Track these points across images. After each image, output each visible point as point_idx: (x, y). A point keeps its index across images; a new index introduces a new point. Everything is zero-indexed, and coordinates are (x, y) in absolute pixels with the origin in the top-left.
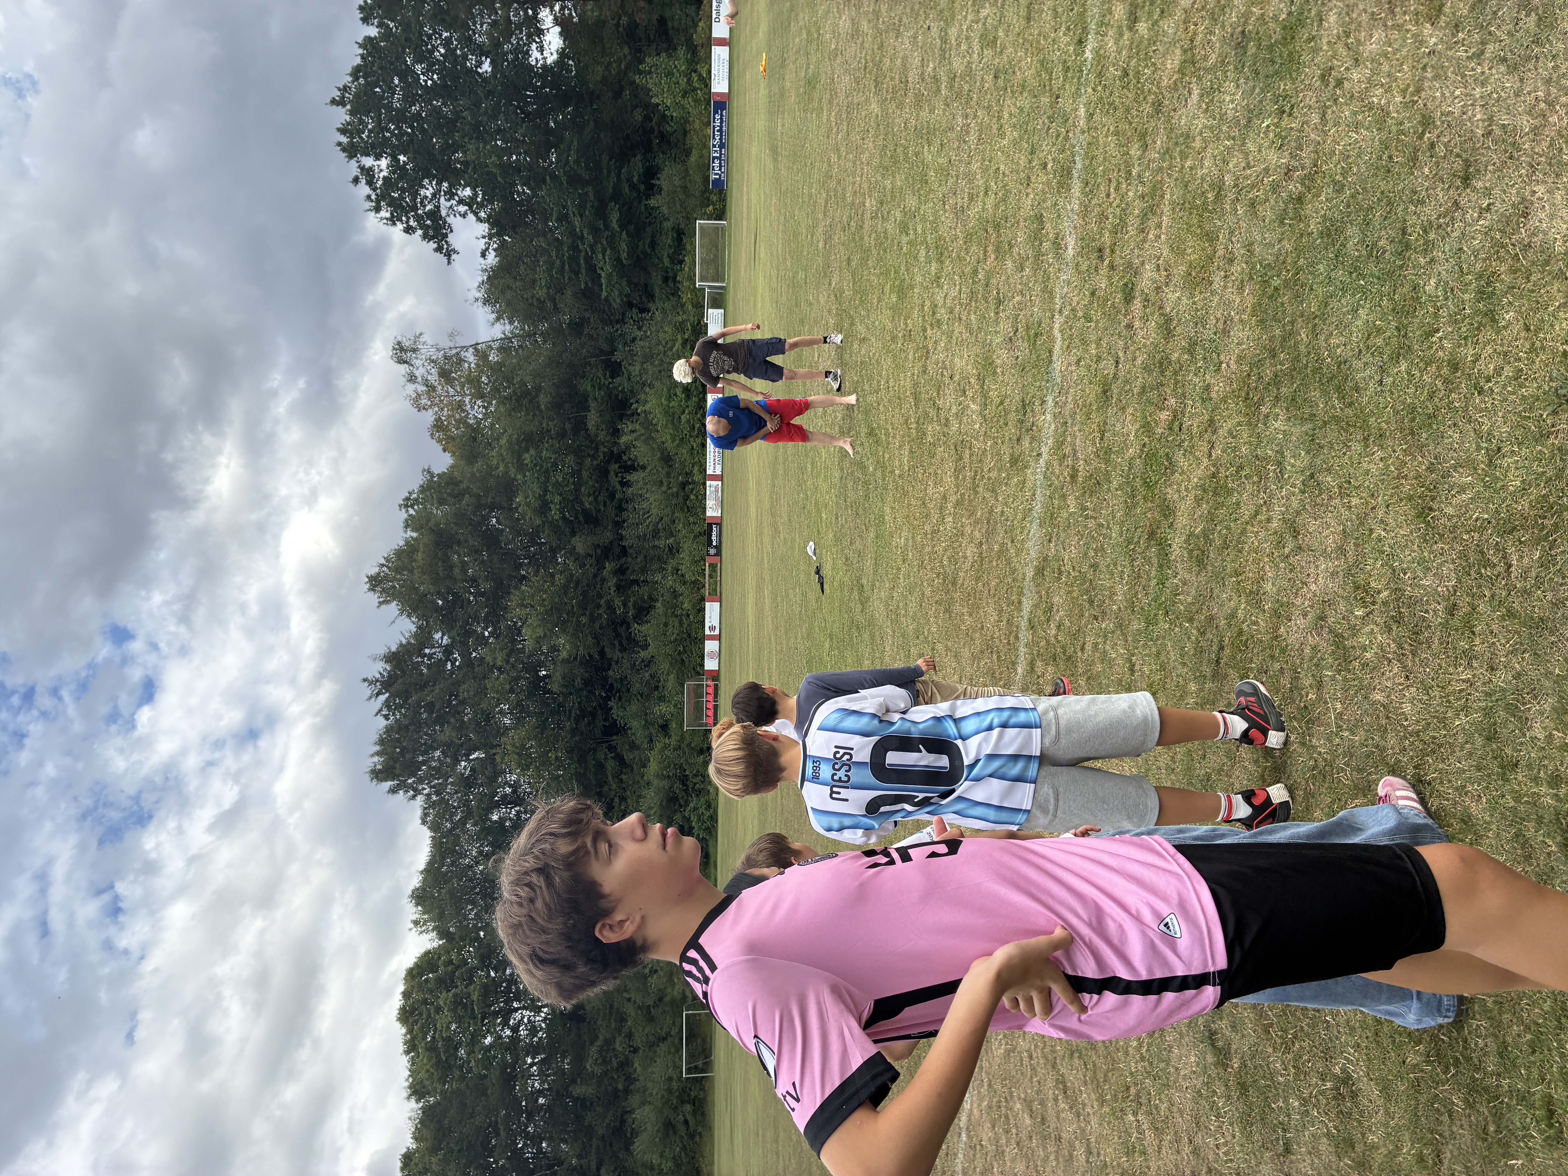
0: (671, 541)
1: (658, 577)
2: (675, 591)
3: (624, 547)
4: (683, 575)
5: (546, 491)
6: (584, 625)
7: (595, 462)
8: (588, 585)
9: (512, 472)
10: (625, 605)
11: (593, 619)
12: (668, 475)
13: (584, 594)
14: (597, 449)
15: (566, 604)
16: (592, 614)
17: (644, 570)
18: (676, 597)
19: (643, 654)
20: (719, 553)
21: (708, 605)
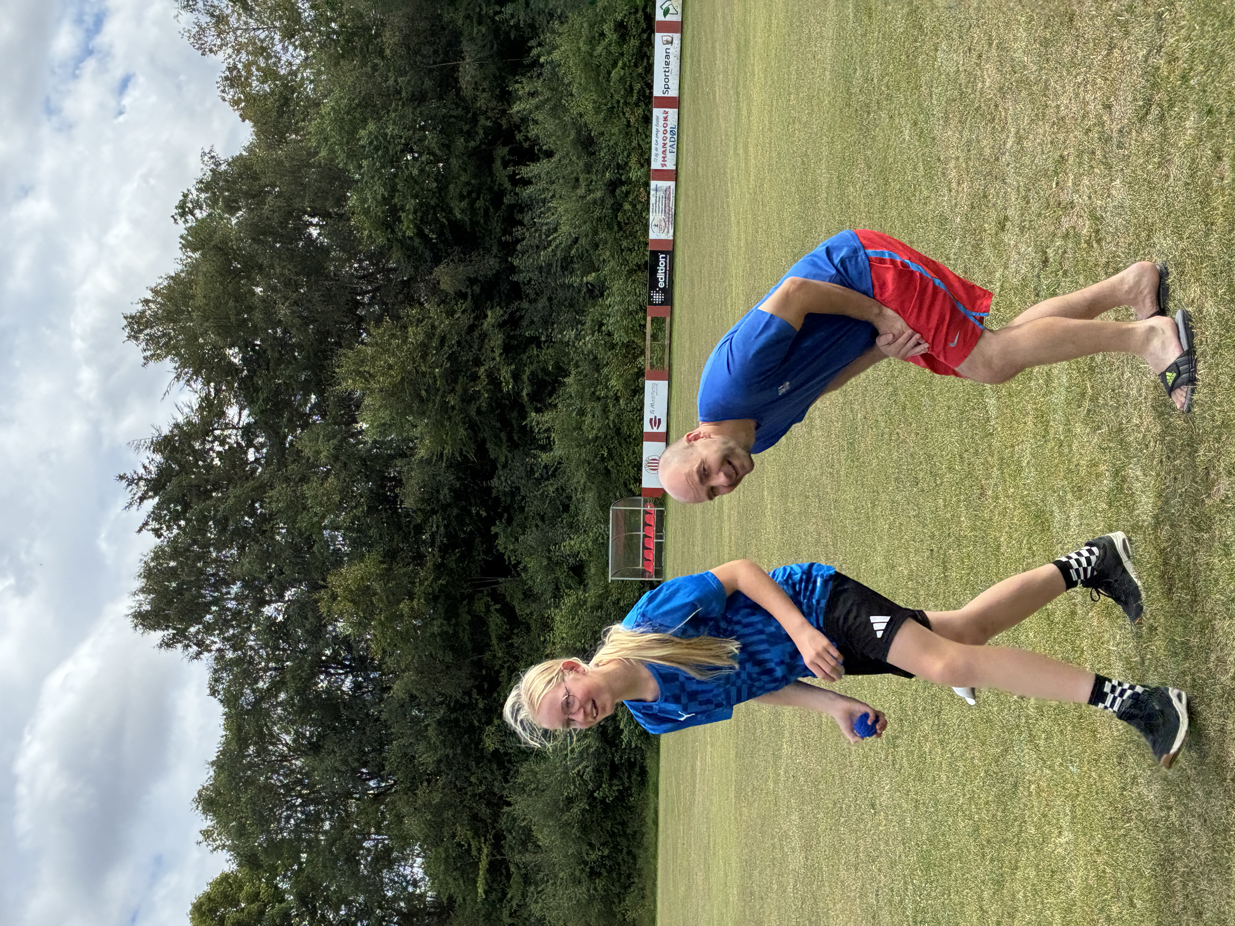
0: (591, 278)
1: (570, 334)
2: (596, 358)
3: (517, 283)
4: (609, 334)
5: (393, 190)
6: (453, 408)
7: (472, 144)
8: (459, 343)
9: (341, 160)
10: (516, 376)
11: (468, 399)
12: (588, 169)
13: (452, 358)
14: (475, 120)
15: (424, 374)
16: (465, 390)
17: (547, 322)
18: (598, 368)
19: (545, 458)
20: (669, 300)
21: (649, 384)
